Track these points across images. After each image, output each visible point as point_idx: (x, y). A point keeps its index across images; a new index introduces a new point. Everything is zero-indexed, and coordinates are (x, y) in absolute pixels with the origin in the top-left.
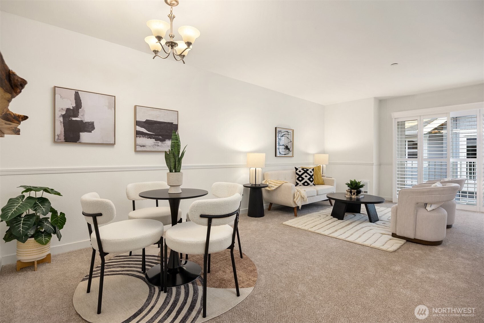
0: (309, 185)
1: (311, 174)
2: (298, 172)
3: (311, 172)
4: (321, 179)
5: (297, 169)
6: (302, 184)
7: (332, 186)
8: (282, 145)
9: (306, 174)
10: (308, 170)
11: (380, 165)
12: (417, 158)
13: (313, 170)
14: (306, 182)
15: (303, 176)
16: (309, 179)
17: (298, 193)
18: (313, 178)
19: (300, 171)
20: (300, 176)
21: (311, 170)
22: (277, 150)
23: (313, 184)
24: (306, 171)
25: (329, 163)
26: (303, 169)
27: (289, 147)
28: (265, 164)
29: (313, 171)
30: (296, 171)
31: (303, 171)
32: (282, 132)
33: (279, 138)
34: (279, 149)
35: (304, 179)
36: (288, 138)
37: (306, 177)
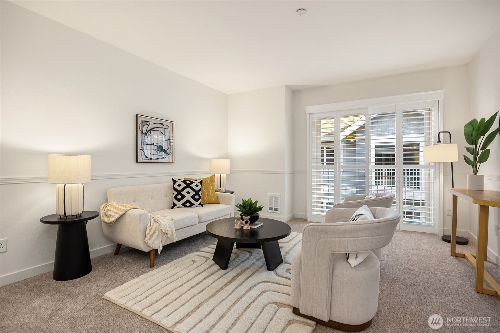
0: (193, 206)
1: (197, 189)
2: (176, 186)
3: (197, 186)
4: (214, 196)
5: (175, 182)
6: (182, 205)
7: (229, 205)
8: (151, 144)
9: (188, 188)
10: (192, 183)
11: (293, 173)
12: (333, 164)
13: (201, 183)
14: (188, 201)
15: (184, 193)
16: (193, 197)
17: (156, 225)
18: (199, 195)
19: (179, 185)
20: (179, 192)
21: (197, 183)
22: (139, 152)
23: (200, 204)
24: (188, 184)
25: (230, 171)
26: (184, 182)
27: (165, 148)
28: (92, 176)
29: (201, 185)
30: (174, 185)
31: (185, 184)
32: (149, 123)
33: (142, 133)
34: (143, 150)
35: (186, 197)
36: (162, 133)
37: (188, 194)
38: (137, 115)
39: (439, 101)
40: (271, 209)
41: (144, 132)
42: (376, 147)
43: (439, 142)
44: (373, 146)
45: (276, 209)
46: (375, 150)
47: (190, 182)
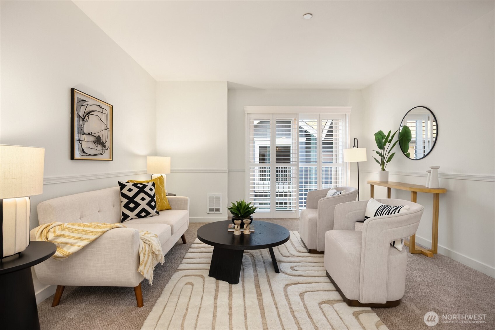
0: (150, 215)
1: (151, 193)
2: (125, 191)
3: (151, 190)
4: (166, 200)
5: (122, 186)
6: (136, 215)
8: (89, 134)
9: (142, 193)
10: (145, 186)
13: (153, 185)
14: (144, 210)
15: (138, 199)
16: (149, 204)
18: (155, 201)
19: (130, 190)
20: (131, 200)
21: (150, 185)
22: (76, 143)
23: (156, 212)
24: (141, 188)
26: (135, 185)
27: (103, 139)
29: (154, 187)
30: (121, 190)
31: (137, 189)
32: (86, 103)
33: (79, 116)
34: (80, 141)
35: (141, 205)
36: (101, 119)
37: (143, 201)
38: (73, 90)
39: (346, 115)
40: (211, 210)
41: (81, 115)
42: (260, 147)
43: (354, 146)
44: (257, 147)
45: (218, 210)
46: (258, 150)
47: (142, 186)
